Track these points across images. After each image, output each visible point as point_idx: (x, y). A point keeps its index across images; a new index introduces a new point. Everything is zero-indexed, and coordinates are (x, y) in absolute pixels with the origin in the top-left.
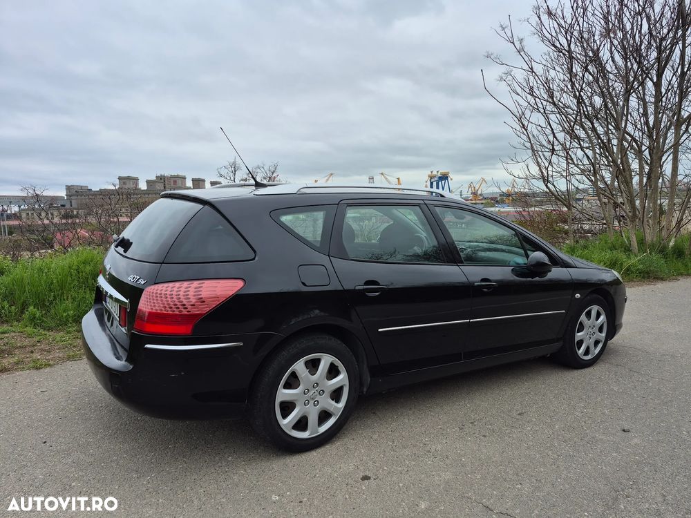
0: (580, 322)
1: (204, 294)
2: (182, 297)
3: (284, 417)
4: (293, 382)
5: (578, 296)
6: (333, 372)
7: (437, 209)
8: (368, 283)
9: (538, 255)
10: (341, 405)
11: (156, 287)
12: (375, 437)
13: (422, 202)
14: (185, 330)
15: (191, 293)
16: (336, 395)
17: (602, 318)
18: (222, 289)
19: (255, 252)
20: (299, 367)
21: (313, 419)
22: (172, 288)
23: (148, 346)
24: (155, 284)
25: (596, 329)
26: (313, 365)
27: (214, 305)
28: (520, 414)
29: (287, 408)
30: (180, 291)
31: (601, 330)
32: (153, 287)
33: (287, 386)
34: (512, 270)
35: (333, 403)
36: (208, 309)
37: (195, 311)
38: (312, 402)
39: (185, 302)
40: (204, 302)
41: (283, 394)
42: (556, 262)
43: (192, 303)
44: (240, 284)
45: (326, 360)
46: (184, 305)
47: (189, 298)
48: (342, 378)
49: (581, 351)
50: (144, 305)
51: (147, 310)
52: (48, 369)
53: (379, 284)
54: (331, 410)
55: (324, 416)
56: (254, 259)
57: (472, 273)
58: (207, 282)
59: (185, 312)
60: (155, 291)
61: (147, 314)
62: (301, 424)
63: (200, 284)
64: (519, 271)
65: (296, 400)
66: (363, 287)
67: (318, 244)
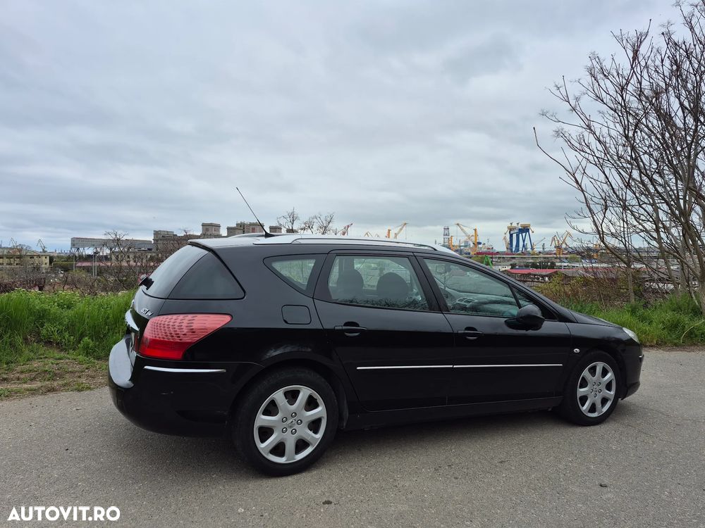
0: (583, 378)
1: (195, 326)
2: (177, 327)
3: (263, 441)
4: (272, 409)
5: (577, 350)
6: (311, 404)
7: (427, 261)
8: (347, 324)
9: (531, 308)
10: (319, 436)
12: (351, 469)
13: (411, 254)
14: (178, 355)
15: (184, 325)
16: (314, 426)
17: (610, 375)
18: (213, 322)
19: (245, 292)
20: (279, 396)
21: (290, 446)
23: (146, 367)
24: (157, 315)
25: (603, 387)
26: (292, 396)
27: (202, 335)
28: (501, 462)
29: (266, 433)
30: (175, 322)
31: (609, 387)
32: (156, 318)
33: (266, 413)
34: (506, 321)
35: (311, 433)
36: (197, 339)
37: (186, 340)
38: (289, 430)
39: (178, 331)
40: (194, 332)
41: (262, 420)
43: (184, 333)
44: (227, 319)
45: (305, 392)
46: (178, 334)
47: (182, 329)
48: (320, 411)
49: (585, 408)
51: (149, 337)
52: (88, 392)
53: (359, 326)
54: (308, 439)
55: (301, 445)
56: (244, 297)
57: (457, 321)
58: (199, 316)
59: (178, 340)
60: (157, 322)
61: (149, 341)
62: (279, 449)
63: (192, 317)
64: (514, 323)
65: (274, 427)
66: (341, 327)
67: (304, 288)
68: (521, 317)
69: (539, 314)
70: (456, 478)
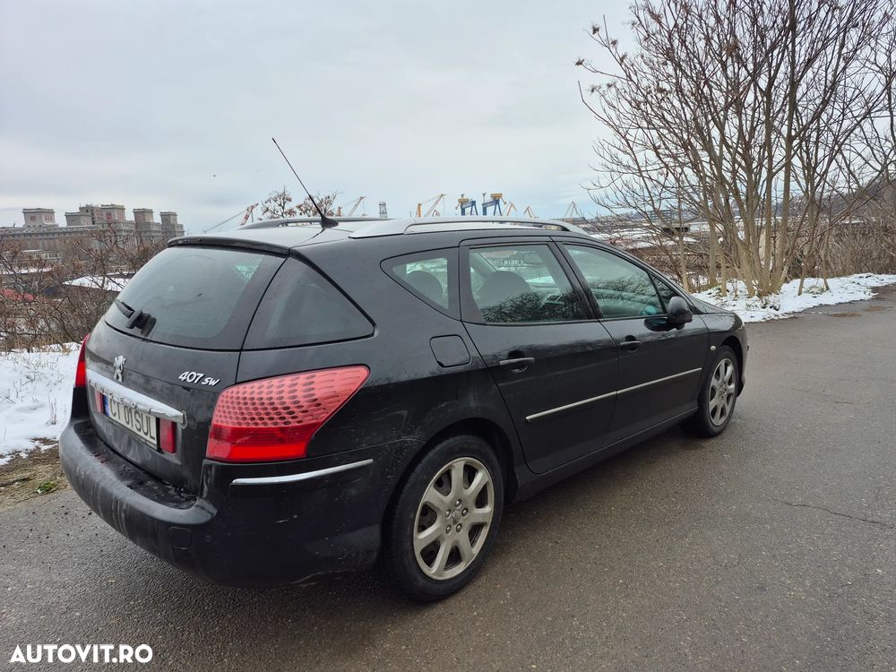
1: (319, 393)
2: (276, 401)
5: (713, 348)
7: (566, 247)
9: (676, 301)
11: (241, 388)
13: (548, 239)
14: (295, 450)
15: (300, 394)
18: (338, 383)
19: (374, 324)
22: (269, 387)
23: (238, 481)
24: (236, 384)
27: (333, 407)
30: (283, 391)
32: (235, 389)
36: (326, 415)
37: (308, 420)
38: (454, 527)
39: (288, 403)
40: (320, 404)
43: (304, 409)
44: (362, 372)
46: (292, 413)
47: (299, 402)
50: (225, 419)
51: (230, 425)
53: (524, 356)
56: (373, 334)
57: (617, 330)
58: (319, 374)
59: (294, 423)
60: (235, 395)
61: (230, 431)
63: (307, 378)
64: (652, 322)
66: (507, 361)
67: (446, 306)
68: (671, 314)
69: (685, 306)
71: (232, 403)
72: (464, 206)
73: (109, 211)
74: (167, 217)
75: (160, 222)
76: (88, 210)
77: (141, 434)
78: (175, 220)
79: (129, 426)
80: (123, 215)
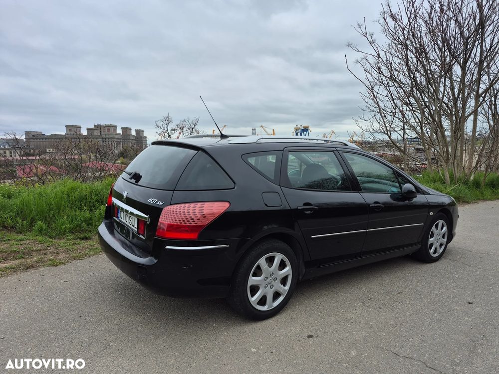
0: (432, 231)
1: (205, 212)
3: (253, 295)
4: (258, 272)
5: (431, 213)
6: (282, 265)
7: (344, 154)
8: (306, 204)
9: (408, 186)
10: (287, 288)
11: (172, 206)
12: (308, 309)
13: (334, 149)
14: (194, 236)
15: (197, 211)
16: (284, 281)
17: (445, 228)
18: (217, 208)
19: (234, 183)
20: (262, 262)
21: (270, 298)
22: (184, 207)
23: (167, 247)
24: (171, 205)
25: (441, 236)
26: (270, 261)
27: (212, 219)
28: (399, 293)
29: (254, 289)
30: (189, 209)
31: (443, 237)
32: (169, 207)
33: (255, 275)
34: (391, 196)
35: (282, 286)
36: (208, 222)
37: (200, 223)
38: (269, 286)
39: (193, 217)
40: (205, 217)
41: (253, 280)
42: (419, 191)
43: (198, 218)
44: (227, 205)
45: (278, 257)
46: (193, 219)
47: (196, 215)
48: (288, 269)
49: (432, 251)
50: (164, 220)
51: (166, 222)
53: (312, 205)
54: (281, 291)
55: (277, 295)
56: (234, 188)
57: (369, 198)
58: (206, 204)
59: (193, 224)
60: (169, 209)
61: (166, 225)
62: (262, 301)
63: (202, 205)
64: (394, 196)
65: (260, 284)
66: (302, 207)
67: (273, 178)
68: (405, 193)
69: (413, 189)
70: (381, 308)
71: (168, 213)
72: (297, 132)
73: (109, 127)
74: (138, 132)
75: (135, 135)
76: (98, 127)
77: (131, 226)
78: (143, 134)
79: (127, 223)
80: (115, 130)
